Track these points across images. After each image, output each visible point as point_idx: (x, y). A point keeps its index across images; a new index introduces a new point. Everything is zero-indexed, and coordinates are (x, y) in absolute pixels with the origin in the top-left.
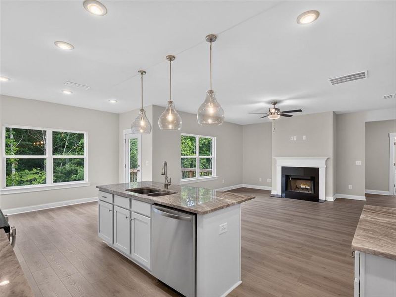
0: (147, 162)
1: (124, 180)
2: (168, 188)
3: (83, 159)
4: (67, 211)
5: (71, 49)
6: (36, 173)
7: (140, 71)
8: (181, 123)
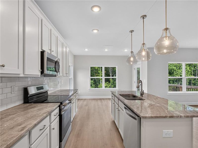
0: (145, 80)
1: (134, 89)
2: (142, 96)
3: (116, 78)
4: (108, 100)
5: (98, 32)
6: (107, 84)
7: (131, 31)
8: (151, 55)
